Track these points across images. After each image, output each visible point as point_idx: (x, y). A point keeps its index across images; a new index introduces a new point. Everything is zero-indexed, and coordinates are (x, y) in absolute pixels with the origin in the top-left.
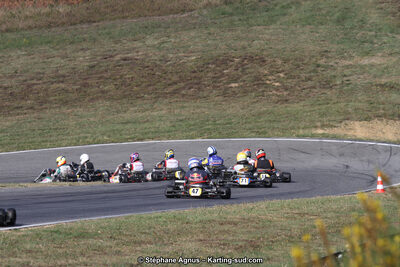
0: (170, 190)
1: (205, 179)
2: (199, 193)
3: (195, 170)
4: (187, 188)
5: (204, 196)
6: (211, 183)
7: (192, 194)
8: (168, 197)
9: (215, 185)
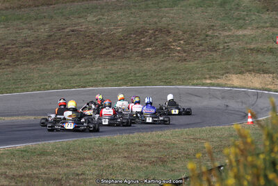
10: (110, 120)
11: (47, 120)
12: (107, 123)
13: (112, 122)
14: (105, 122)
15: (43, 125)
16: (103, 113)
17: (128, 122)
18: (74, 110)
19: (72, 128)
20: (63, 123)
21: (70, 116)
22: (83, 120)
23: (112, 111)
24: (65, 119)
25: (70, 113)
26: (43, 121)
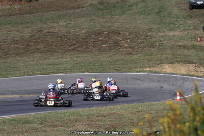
0: (36, 102)
1: (56, 96)
2: (52, 104)
3: (52, 90)
4: (46, 101)
5: (55, 106)
6: (60, 98)
7: (49, 104)
8: (35, 106)
9: (62, 99)
16: (111, 89)
19: (99, 99)
20: (93, 96)
21: (97, 91)
22: (105, 94)
23: (116, 87)
24: (94, 93)
25: (97, 89)
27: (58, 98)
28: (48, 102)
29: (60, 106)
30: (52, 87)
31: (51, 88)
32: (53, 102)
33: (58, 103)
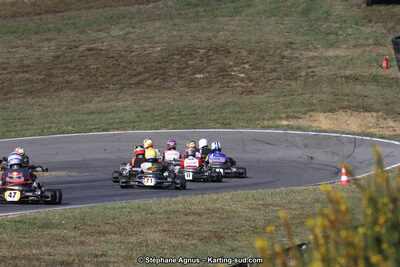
1: (26, 180)
2: (17, 197)
3: (15, 167)
4: (2, 191)
5: (23, 201)
6: (35, 184)
7: (9, 199)
9: (40, 187)
10: (195, 173)
11: (121, 174)
12: (191, 178)
13: (197, 176)
14: (189, 176)
15: (116, 180)
17: (218, 177)
18: (154, 161)
19: (153, 184)
20: (141, 178)
21: (149, 169)
22: (166, 174)
25: (149, 165)
26: (116, 175)
27: (30, 185)
28: (7, 193)
29: (34, 203)
30: (16, 162)
31: (13, 163)
32: (18, 194)
33: (28, 197)
